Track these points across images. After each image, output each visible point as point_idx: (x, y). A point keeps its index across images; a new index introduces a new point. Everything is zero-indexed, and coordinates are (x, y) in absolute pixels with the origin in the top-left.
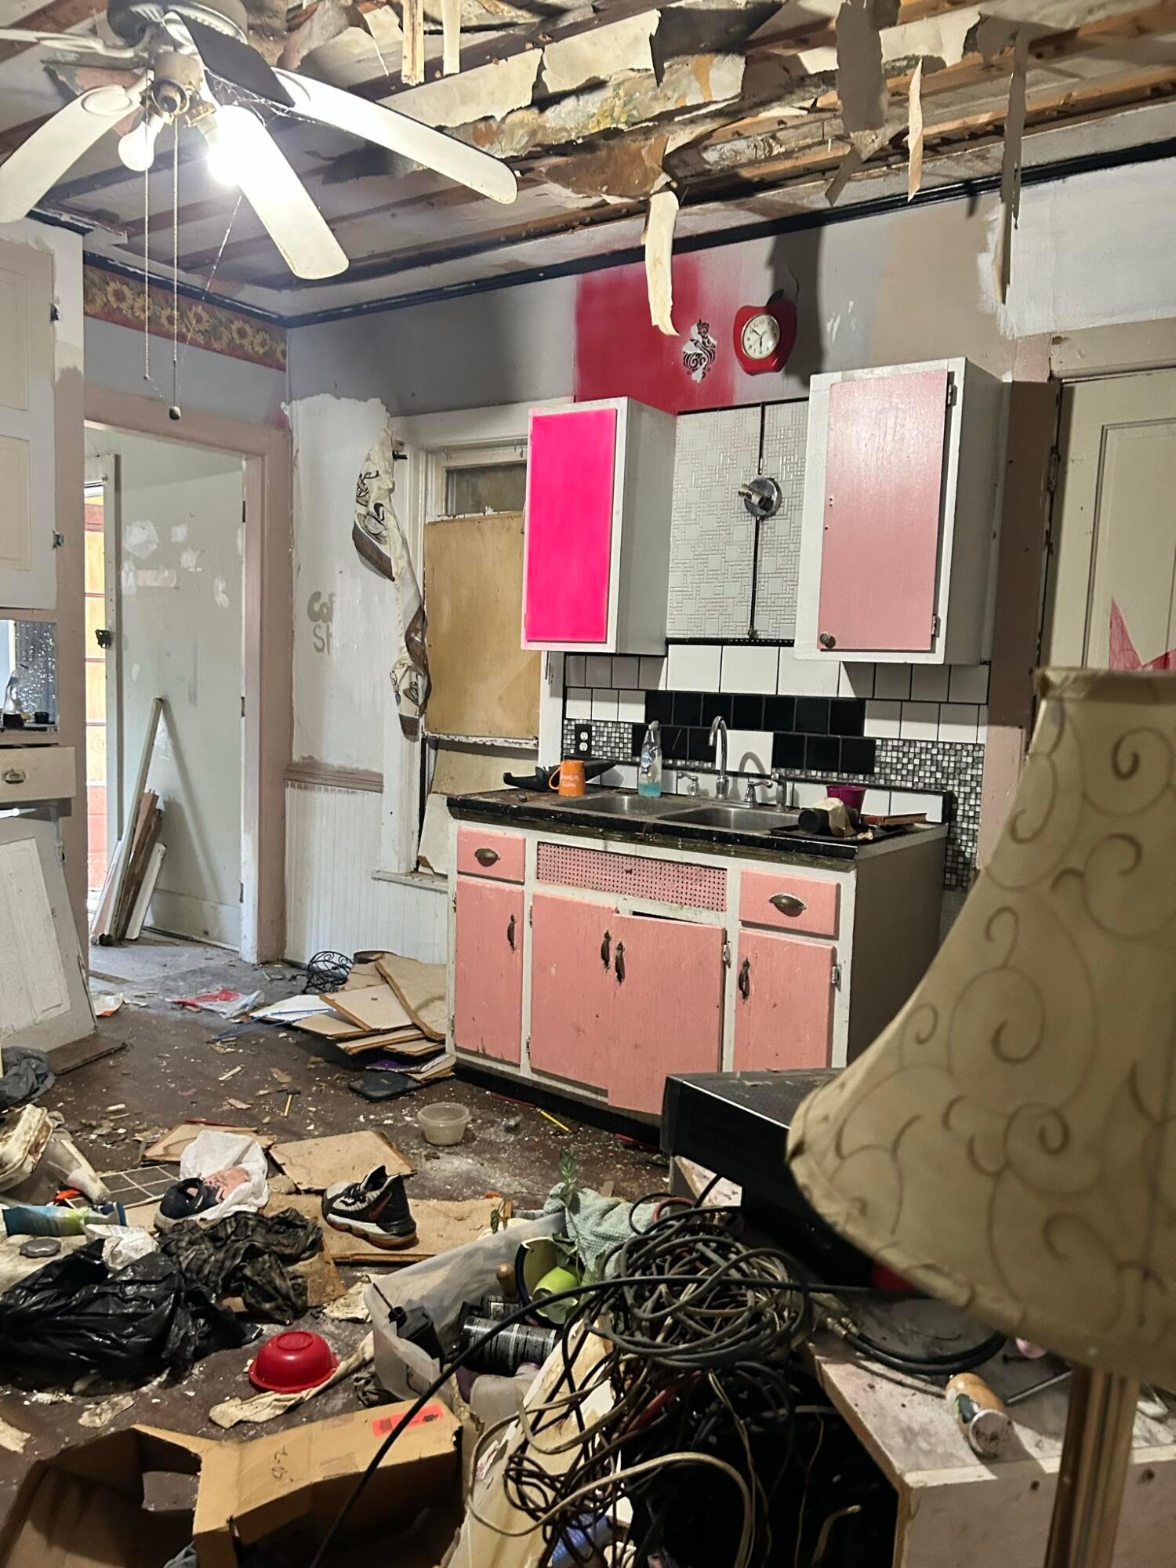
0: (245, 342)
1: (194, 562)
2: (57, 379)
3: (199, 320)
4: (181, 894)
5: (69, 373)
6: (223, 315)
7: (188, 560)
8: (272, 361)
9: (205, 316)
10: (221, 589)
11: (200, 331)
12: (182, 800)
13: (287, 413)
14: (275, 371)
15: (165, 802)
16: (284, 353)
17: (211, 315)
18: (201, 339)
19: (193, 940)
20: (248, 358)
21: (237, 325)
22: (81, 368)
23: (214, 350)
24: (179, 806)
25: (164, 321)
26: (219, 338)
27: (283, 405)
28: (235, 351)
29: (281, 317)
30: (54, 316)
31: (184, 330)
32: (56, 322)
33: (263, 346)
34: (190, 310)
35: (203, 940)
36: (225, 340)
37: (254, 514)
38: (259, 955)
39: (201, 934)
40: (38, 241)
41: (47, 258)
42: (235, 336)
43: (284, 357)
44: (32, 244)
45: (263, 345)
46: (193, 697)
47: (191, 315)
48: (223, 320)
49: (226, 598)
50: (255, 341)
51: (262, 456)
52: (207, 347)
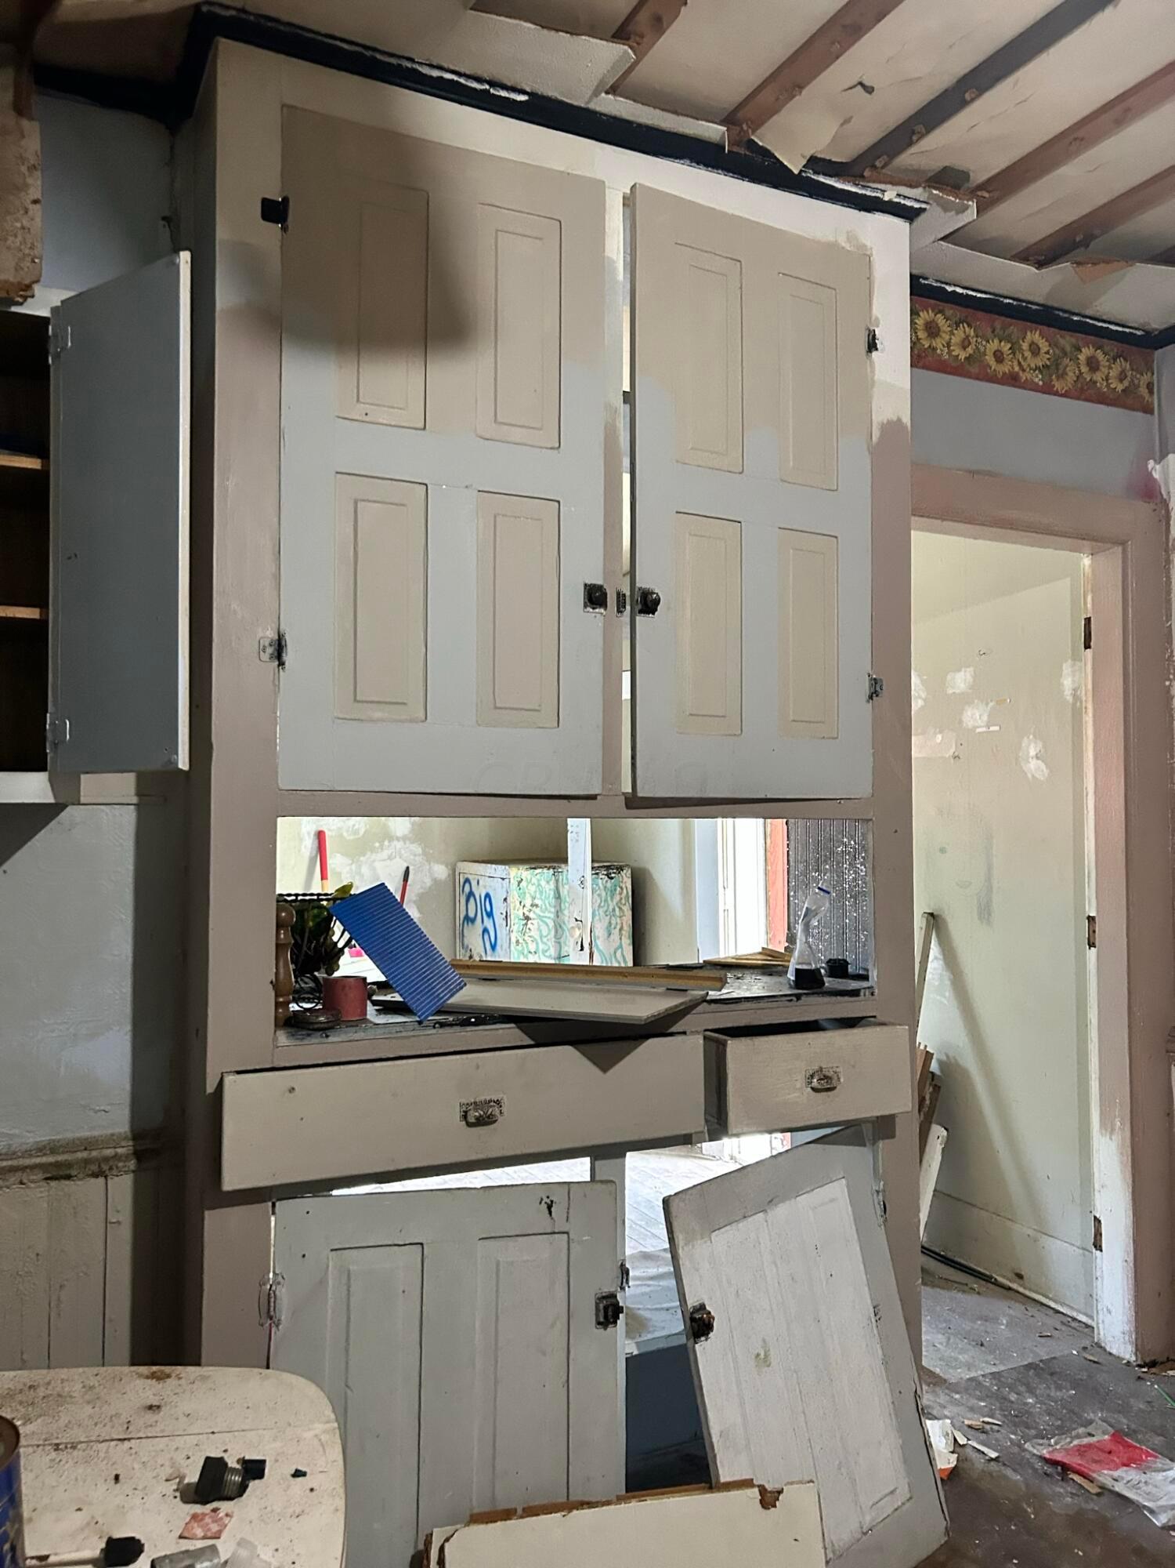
0: (1098, 377)
1: (985, 718)
2: (875, 439)
3: (1035, 350)
4: (974, 1206)
5: (892, 428)
6: (1067, 340)
7: (975, 717)
8: (1132, 400)
9: (1044, 346)
10: (1032, 753)
11: (1037, 368)
12: (969, 1062)
13: (1156, 475)
14: (1140, 414)
15: (941, 1063)
16: (1150, 387)
17: (1053, 344)
18: (1038, 379)
19: (996, 1284)
20: (1102, 399)
21: (1087, 352)
22: (906, 420)
23: (1056, 394)
24: (965, 1073)
25: (990, 359)
26: (1062, 376)
27: (1151, 464)
28: (1085, 392)
29: (1147, 333)
30: (872, 346)
31: (1017, 369)
32: (874, 354)
33: (1121, 381)
34: (1023, 339)
35: (1014, 1286)
36: (1071, 376)
37: (1109, 634)
38: (1138, 1350)
39: (1011, 1275)
40: (851, 237)
41: (865, 259)
42: (1084, 369)
43: (1151, 392)
44: (842, 241)
45: (1122, 377)
46: (985, 912)
47: (1025, 346)
48: (1068, 348)
49: (1043, 766)
50: (1111, 374)
51: (1123, 543)
52: (1047, 389)
